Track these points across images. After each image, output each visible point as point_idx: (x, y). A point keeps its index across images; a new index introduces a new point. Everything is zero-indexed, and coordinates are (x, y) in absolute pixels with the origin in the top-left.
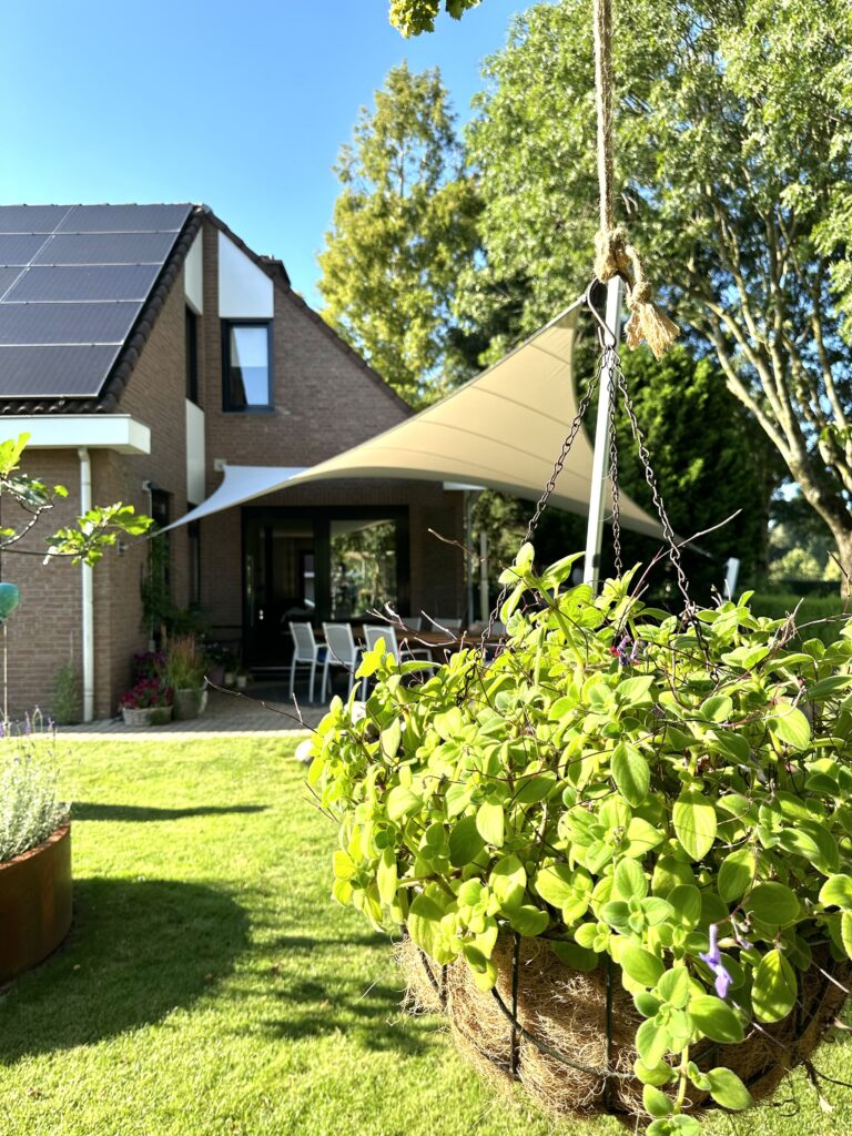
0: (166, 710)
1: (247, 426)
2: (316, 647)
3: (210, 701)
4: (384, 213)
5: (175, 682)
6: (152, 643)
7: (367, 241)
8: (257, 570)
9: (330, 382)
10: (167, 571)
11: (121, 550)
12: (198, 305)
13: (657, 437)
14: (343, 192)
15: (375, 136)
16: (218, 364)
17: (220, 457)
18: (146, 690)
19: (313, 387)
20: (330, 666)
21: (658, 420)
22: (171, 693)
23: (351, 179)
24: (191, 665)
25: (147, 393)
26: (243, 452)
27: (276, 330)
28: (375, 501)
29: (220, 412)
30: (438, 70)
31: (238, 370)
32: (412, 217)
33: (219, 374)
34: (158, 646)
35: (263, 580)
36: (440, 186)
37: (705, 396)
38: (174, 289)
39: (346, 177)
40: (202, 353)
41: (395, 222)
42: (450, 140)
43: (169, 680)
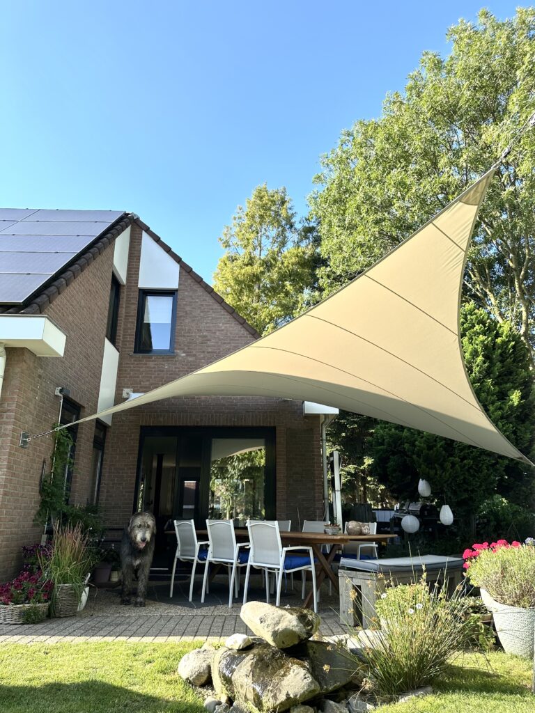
0: (43, 607)
1: (151, 364)
2: (198, 544)
3: (90, 597)
4: (251, 262)
5: (56, 575)
6: (44, 537)
7: (241, 278)
8: (148, 488)
9: (217, 333)
10: (70, 473)
11: (25, 442)
12: (123, 276)
13: (479, 372)
14: (225, 253)
15: (246, 221)
16: (134, 319)
17: (128, 387)
18: (25, 583)
19: (205, 336)
20: (211, 563)
21: (480, 359)
22: (50, 587)
23: (229, 246)
24: (75, 557)
25: (71, 318)
26: (148, 383)
27: (179, 297)
28: (249, 423)
29: (132, 353)
30: (285, 189)
31: (148, 325)
32: (268, 265)
33: (134, 326)
34: (50, 540)
35: (152, 497)
36: (285, 251)
37: (513, 343)
38: (105, 253)
39: (227, 245)
40: (122, 312)
41: (257, 268)
42: (291, 226)
43: (51, 573)
